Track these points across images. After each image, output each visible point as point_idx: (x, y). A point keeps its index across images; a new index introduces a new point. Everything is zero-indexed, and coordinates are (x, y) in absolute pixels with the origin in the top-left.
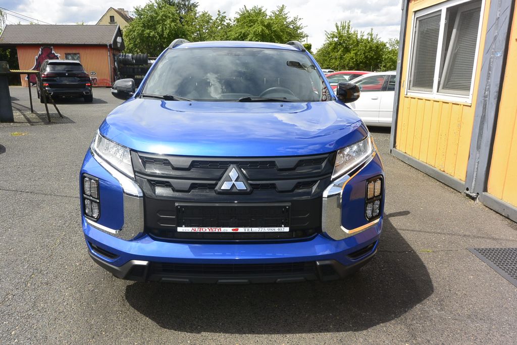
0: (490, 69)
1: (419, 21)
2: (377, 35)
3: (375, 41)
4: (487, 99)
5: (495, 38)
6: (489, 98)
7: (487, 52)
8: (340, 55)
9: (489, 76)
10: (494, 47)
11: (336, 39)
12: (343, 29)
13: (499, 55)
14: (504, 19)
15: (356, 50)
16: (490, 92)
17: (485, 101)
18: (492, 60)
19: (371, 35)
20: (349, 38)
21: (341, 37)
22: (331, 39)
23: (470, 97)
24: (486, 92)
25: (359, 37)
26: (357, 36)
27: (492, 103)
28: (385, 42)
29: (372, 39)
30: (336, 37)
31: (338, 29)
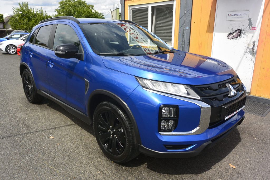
0: (183, 33)
1: (132, 10)
2: (45, 11)
3: (44, 15)
4: (184, 45)
5: (185, 21)
6: (185, 45)
7: (181, 27)
8: (26, 22)
9: (183, 36)
10: (184, 25)
11: (21, 13)
12: (24, 7)
13: (188, 28)
14: (188, 14)
15: (35, 19)
16: (185, 43)
17: (183, 47)
18: (184, 30)
19: (42, 11)
20: (29, 12)
21: (24, 11)
22: (17, 12)
23: (173, 45)
24: (183, 43)
25: (35, 12)
26: (34, 11)
27: (186, 47)
28: (51, 16)
29: (42, 14)
30: (21, 11)
31: (21, 7)
